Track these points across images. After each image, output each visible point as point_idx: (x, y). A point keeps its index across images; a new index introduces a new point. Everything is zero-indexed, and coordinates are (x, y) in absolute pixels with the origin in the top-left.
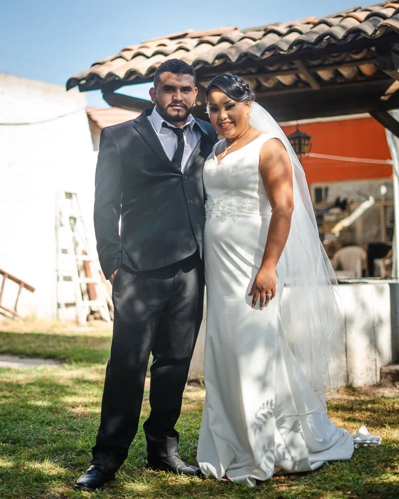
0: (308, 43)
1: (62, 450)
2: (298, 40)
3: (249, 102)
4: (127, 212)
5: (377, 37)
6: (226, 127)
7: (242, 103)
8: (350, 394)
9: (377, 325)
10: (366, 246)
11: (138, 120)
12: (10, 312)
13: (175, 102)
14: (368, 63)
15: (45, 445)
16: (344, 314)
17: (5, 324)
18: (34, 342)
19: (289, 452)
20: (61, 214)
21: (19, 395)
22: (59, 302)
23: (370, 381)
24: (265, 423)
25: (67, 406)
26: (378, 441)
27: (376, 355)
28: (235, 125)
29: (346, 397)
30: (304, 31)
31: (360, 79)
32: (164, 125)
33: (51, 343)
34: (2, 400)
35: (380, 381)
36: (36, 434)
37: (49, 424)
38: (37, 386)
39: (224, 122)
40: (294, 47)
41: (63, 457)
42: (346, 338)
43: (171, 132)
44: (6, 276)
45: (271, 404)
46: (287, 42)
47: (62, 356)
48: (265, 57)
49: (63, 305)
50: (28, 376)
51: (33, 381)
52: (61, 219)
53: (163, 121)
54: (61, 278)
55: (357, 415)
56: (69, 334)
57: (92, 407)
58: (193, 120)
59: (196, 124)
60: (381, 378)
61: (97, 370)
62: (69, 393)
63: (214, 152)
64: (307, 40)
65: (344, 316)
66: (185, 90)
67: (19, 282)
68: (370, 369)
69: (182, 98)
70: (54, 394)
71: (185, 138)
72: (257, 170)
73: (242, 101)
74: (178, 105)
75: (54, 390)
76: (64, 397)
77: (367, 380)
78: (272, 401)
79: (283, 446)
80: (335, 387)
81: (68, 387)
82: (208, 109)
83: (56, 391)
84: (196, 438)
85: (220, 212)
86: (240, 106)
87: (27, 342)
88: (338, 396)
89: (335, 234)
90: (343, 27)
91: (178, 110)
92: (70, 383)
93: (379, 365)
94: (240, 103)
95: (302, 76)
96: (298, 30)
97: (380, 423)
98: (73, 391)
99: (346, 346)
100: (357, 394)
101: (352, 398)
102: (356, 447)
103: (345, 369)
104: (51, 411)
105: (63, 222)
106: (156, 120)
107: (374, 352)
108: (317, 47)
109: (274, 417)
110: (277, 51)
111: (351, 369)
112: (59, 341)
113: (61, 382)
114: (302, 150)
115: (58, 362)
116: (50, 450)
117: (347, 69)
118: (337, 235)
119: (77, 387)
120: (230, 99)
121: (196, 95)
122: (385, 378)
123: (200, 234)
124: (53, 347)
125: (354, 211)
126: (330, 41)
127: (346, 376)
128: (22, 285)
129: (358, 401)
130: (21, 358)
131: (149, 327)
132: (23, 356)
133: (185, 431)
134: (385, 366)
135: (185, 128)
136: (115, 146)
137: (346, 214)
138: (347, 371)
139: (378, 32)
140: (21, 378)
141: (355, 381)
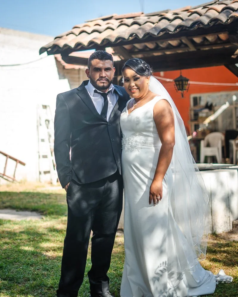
0: (186, 27)
1: (39, 286)
2: (180, 25)
3: (148, 76)
4: (74, 146)
5: (229, 23)
6: (134, 91)
7: (144, 77)
8: (214, 238)
9: (230, 196)
10: (224, 132)
11: (79, 89)
12: (11, 178)
13: (101, 77)
14: (224, 33)
15: (28, 282)
16: (210, 189)
17: (8, 186)
18: (25, 199)
19: (176, 293)
20: (40, 118)
21: (15, 242)
22: (41, 171)
23: (226, 230)
24: (161, 276)
25: (43, 251)
26: (230, 279)
27: (230, 214)
28: (140, 90)
29: (211, 241)
30: (184, 19)
31: (219, 42)
32: (95, 91)
33: (35, 200)
34: (4, 246)
35: (232, 230)
36: (24, 273)
37: (32, 265)
38: (26, 234)
39: (132, 88)
40: (178, 30)
41: (39, 291)
42: (211, 204)
43: (100, 95)
44: (8, 157)
45: (166, 264)
46: (173, 26)
47: (42, 210)
48: (160, 35)
49: (42, 173)
50: (21, 226)
51: (23, 230)
52: (40, 121)
53: (94, 89)
54: (41, 157)
55: (218, 256)
56: (46, 192)
57: (58, 251)
58: (113, 88)
59: (115, 89)
60: (233, 228)
61: (62, 221)
62: (45, 240)
63: (126, 108)
64: (185, 25)
65: (210, 192)
66: (107, 70)
67: (16, 160)
68: (226, 222)
69: (106, 75)
70: (36, 240)
71: (108, 98)
72: (152, 119)
73: (144, 76)
74: (103, 79)
75: (36, 238)
76: (42, 243)
77: (224, 229)
78: (166, 262)
79: (172, 289)
80: (205, 234)
81: (44, 234)
82: (123, 79)
83: (37, 238)
84: (120, 276)
85: (130, 146)
86: (143, 78)
87: (21, 199)
88: (207, 240)
89: (205, 125)
90: (208, 17)
91: (103, 83)
92: (45, 232)
93: (232, 220)
94: (143, 77)
95: (183, 41)
96: (180, 17)
97: (232, 263)
98: (47, 238)
99: (211, 209)
100: (218, 238)
101: (216, 242)
102: (217, 284)
103: (211, 223)
104: (33, 255)
105: (42, 123)
106: (91, 89)
107: (228, 211)
108: (192, 29)
109: (167, 272)
110: (167, 32)
111: (215, 223)
112: (40, 198)
113: (41, 230)
114: (184, 88)
115: (39, 214)
116: (32, 286)
117: (211, 37)
118: (207, 125)
119: (50, 234)
120: (137, 74)
121: (114, 72)
122: (235, 228)
123: (119, 160)
124: (36, 202)
125: (217, 110)
126: (200, 26)
127: (212, 227)
128: (18, 162)
129: (219, 244)
130: (17, 211)
131: (90, 218)
132: (18, 210)
133: (114, 271)
134: (235, 220)
135: (109, 92)
136: (65, 106)
137: (212, 112)
138: (212, 224)
139: (229, 21)
140: (16, 228)
141: (217, 230)
